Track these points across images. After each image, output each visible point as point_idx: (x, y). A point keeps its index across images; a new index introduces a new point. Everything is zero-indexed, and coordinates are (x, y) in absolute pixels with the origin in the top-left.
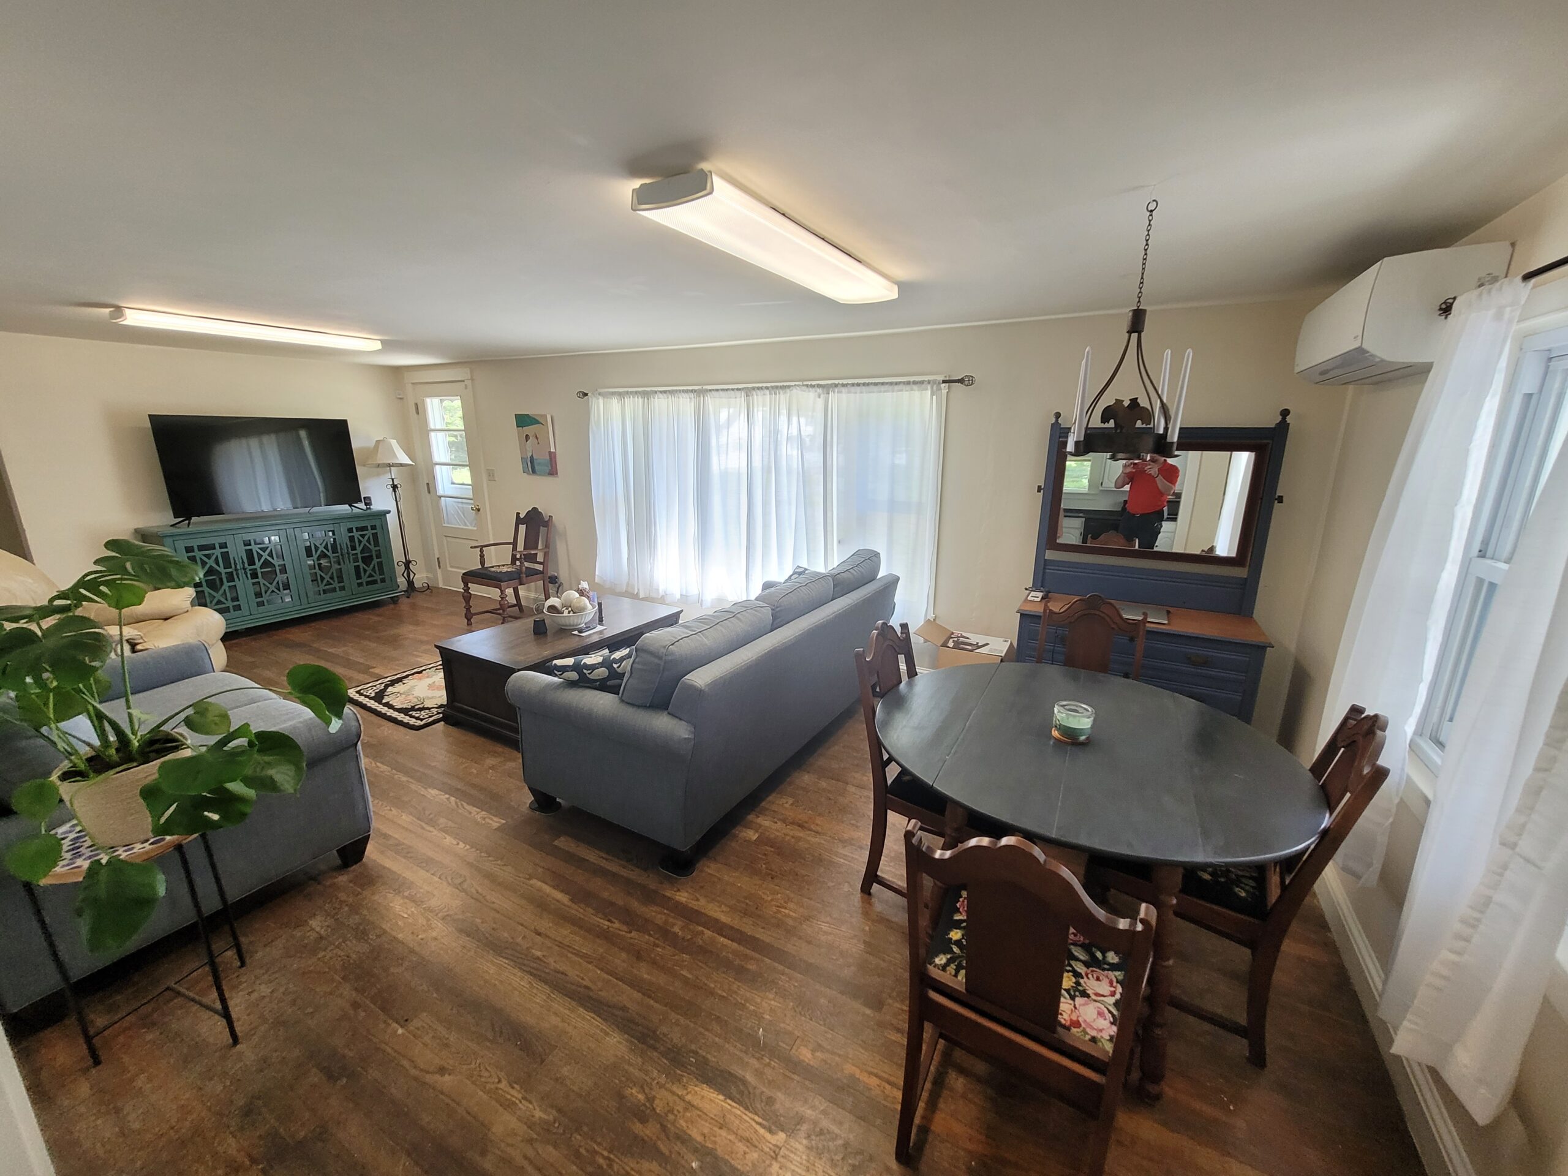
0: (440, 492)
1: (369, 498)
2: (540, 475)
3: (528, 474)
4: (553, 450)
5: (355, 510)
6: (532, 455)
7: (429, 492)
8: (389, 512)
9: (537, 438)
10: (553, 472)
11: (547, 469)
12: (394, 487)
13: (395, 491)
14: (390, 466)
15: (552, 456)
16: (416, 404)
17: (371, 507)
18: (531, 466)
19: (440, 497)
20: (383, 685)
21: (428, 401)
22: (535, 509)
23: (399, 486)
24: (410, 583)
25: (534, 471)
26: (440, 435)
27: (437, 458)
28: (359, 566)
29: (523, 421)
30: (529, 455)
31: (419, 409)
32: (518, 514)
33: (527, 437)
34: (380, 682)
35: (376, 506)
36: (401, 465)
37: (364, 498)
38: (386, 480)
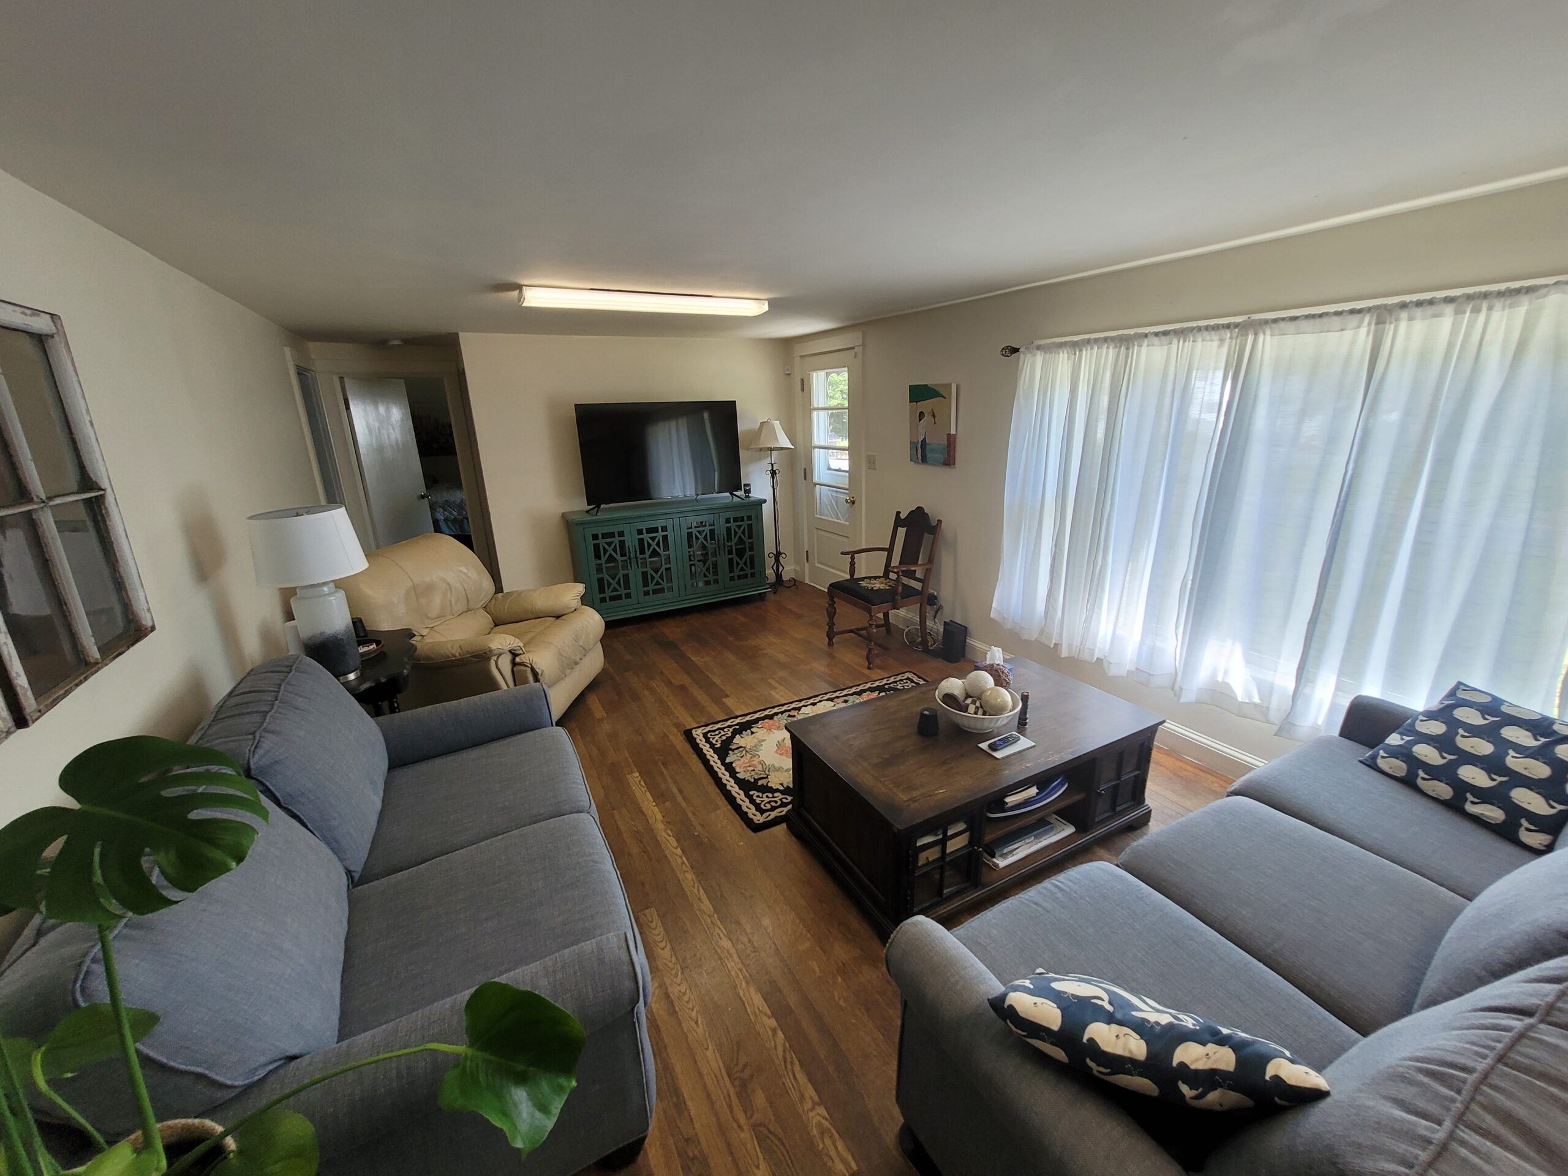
0: (816, 479)
1: (749, 485)
2: (932, 464)
3: (916, 462)
4: (953, 432)
5: (736, 499)
6: (925, 439)
7: (805, 478)
8: (765, 501)
9: (934, 416)
10: (949, 461)
11: (942, 457)
12: (773, 473)
13: (773, 478)
14: (771, 449)
15: (951, 440)
16: (802, 380)
17: (750, 495)
18: (922, 453)
19: (816, 484)
20: (731, 730)
21: (814, 375)
22: (920, 509)
23: (777, 471)
24: (779, 576)
25: (924, 460)
26: (822, 413)
27: (816, 441)
28: (732, 559)
29: (919, 393)
30: (921, 438)
31: (805, 386)
32: (898, 513)
33: (921, 415)
34: (729, 723)
35: (756, 494)
36: (782, 449)
37: (745, 485)
38: (765, 465)
